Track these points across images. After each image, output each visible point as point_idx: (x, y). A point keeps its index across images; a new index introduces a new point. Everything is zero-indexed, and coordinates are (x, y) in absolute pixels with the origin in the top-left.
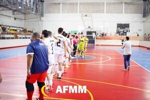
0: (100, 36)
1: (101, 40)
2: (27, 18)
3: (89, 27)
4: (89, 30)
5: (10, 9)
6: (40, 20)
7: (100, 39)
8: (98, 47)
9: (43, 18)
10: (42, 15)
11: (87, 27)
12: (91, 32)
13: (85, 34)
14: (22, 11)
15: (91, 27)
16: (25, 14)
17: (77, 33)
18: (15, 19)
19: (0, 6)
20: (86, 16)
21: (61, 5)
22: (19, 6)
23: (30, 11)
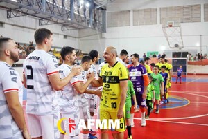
0: (195, 59)
1: (197, 66)
2: (82, 35)
3: (177, 46)
4: (177, 50)
5: (56, 23)
6: (101, 38)
7: (195, 64)
8: (192, 77)
9: (105, 35)
10: (104, 30)
11: (173, 46)
12: (180, 53)
13: (169, 57)
14: (75, 25)
15: (180, 45)
16: (79, 29)
17: (157, 56)
18: (65, 36)
19: (42, 18)
20: (171, 26)
21: (131, 13)
22: (68, 17)
23: (85, 24)
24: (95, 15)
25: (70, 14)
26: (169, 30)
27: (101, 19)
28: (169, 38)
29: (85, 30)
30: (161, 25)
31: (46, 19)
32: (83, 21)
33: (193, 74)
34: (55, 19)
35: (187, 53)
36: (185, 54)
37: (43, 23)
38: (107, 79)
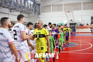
0: (79, 26)
1: (80, 29)
2: (30, 16)
3: (71, 20)
4: (71, 22)
5: (18, 11)
6: (38, 17)
8: (78, 34)
9: (40, 16)
10: (39, 14)
11: (70, 21)
12: (73, 23)
13: (68, 25)
15: (73, 20)
16: (28, 14)
17: (63, 25)
19: (12, 9)
20: (69, 12)
21: (51, 6)
22: (23, 8)
23: (31, 11)
24: (35, 7)
25: (24, 7)
26: (68, 14)
27: (38, 9)
28: (68, 17)
29: (31, 14)
30: (65, 12)
31: (13, 9)
32: (30, 10)
33: (78, 33)
34: (17, 9)
35: (76, 23)
36: (75, 24)
37: (12, 11)
38: (38, 36)
